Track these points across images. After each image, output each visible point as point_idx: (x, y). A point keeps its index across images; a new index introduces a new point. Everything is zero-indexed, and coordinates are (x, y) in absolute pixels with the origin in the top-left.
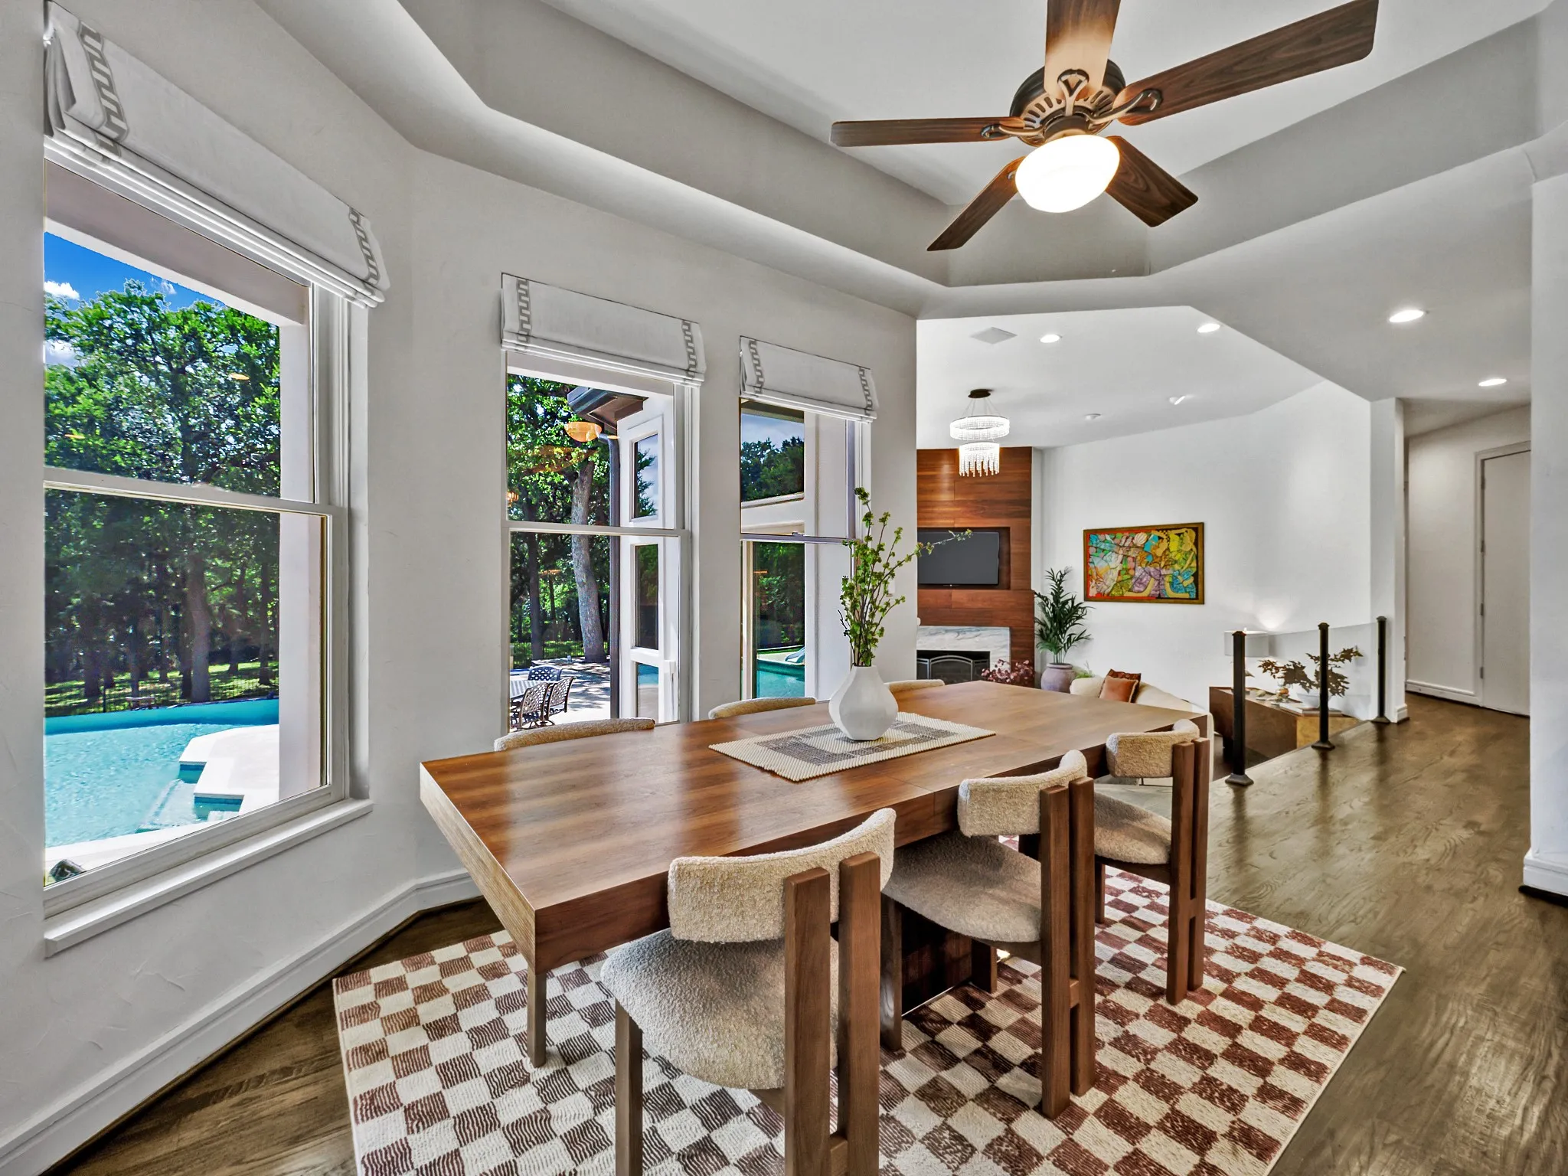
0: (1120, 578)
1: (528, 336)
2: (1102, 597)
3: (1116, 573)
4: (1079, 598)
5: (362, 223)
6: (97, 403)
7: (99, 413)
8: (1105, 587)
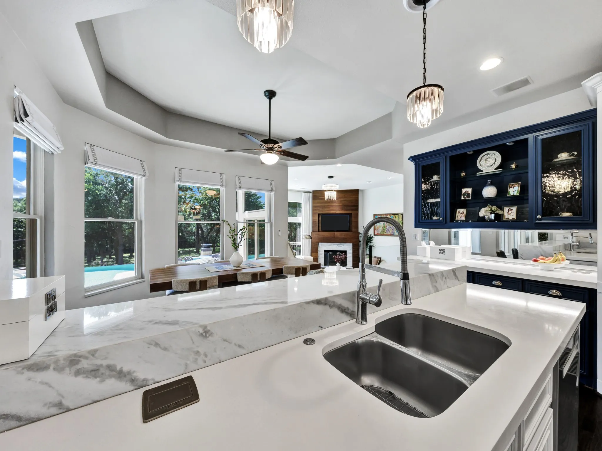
1: (181, 181)
2: (378, 235)
3: (382, 228)
5: (143, 163)
6: (91, 175)
7: (92, 178)
8: (379, 231)
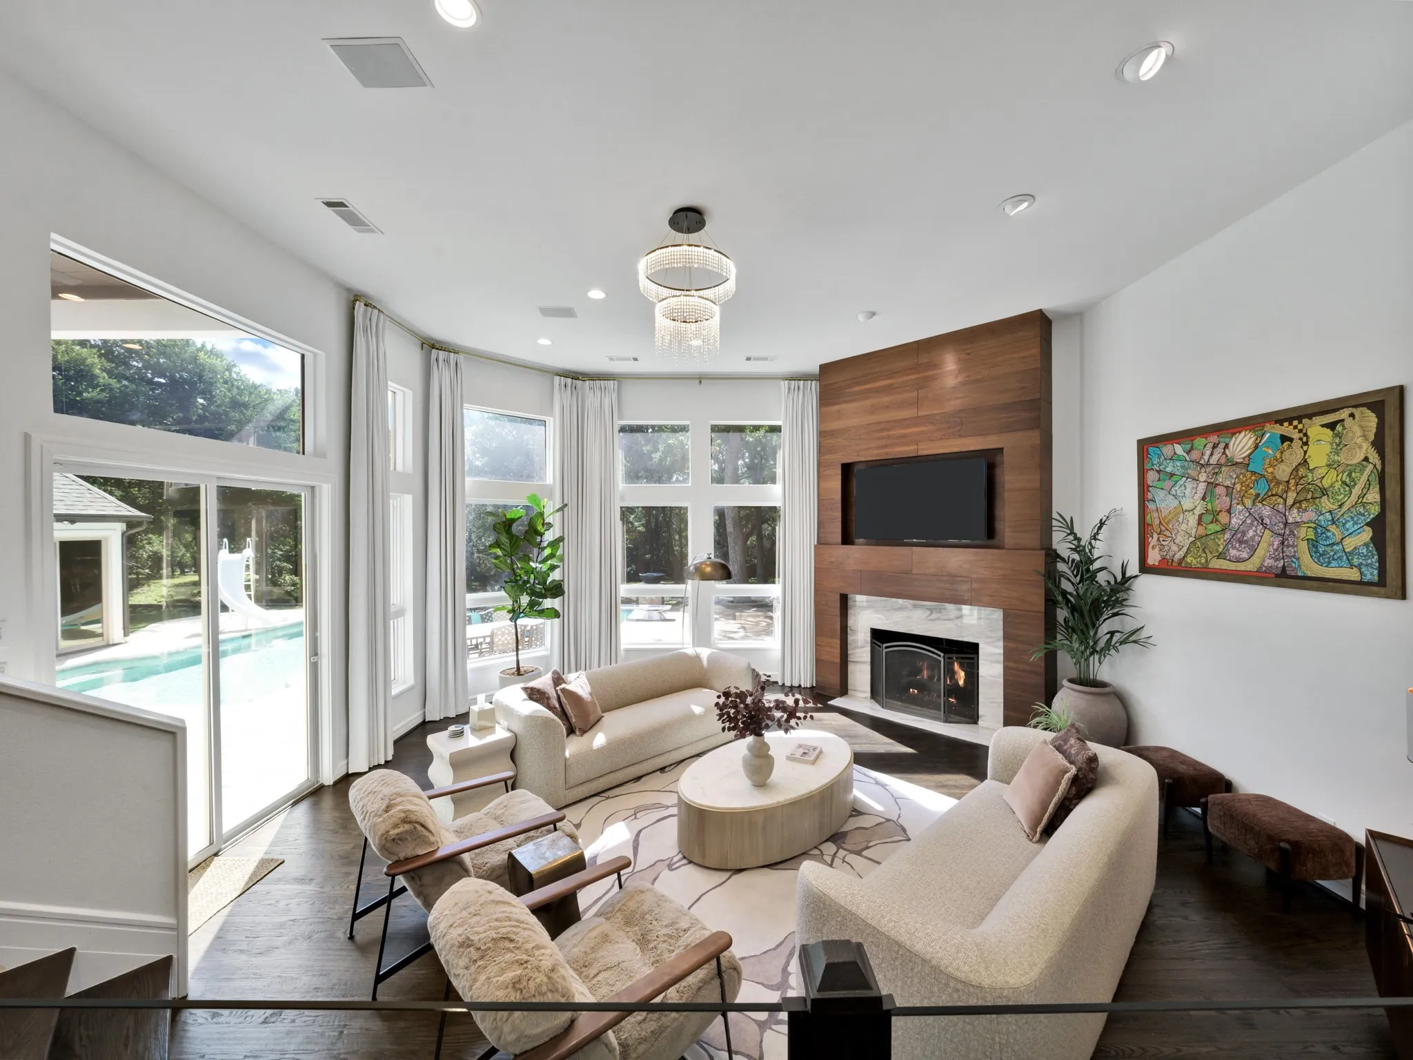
0: (1201, 531)
2: (1168, 569)
3: (1193, 520)
4: (1133, 569)
8: (1174, 548)
